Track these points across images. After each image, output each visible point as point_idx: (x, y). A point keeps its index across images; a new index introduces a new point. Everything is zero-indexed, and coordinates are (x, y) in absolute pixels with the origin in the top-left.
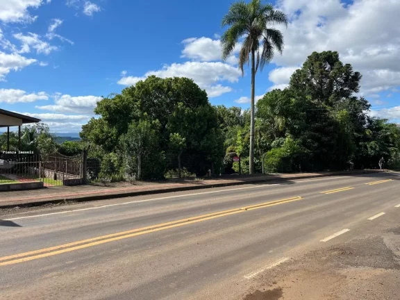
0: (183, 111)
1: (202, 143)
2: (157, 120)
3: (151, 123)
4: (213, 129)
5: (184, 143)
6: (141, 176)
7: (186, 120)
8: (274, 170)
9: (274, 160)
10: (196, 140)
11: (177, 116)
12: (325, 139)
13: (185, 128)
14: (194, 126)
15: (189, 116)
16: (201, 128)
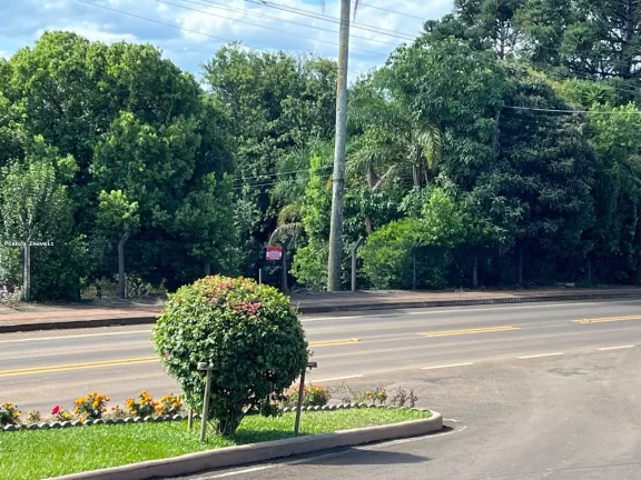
0: (134, 132)
1: (179, 215)
2: (70, 158)
3: (55, 165)
4: (212, 176)
5: (133, 215)
6: (30, 291)
7: (142, 156)
8: (390, 281)
9: (392, 254)
10: (162, 208)
11: (118, 148)
12: (552, 194)
13: (137, 176)
14: (161, 169)
15: (147, 148)
16: (177, 175)
